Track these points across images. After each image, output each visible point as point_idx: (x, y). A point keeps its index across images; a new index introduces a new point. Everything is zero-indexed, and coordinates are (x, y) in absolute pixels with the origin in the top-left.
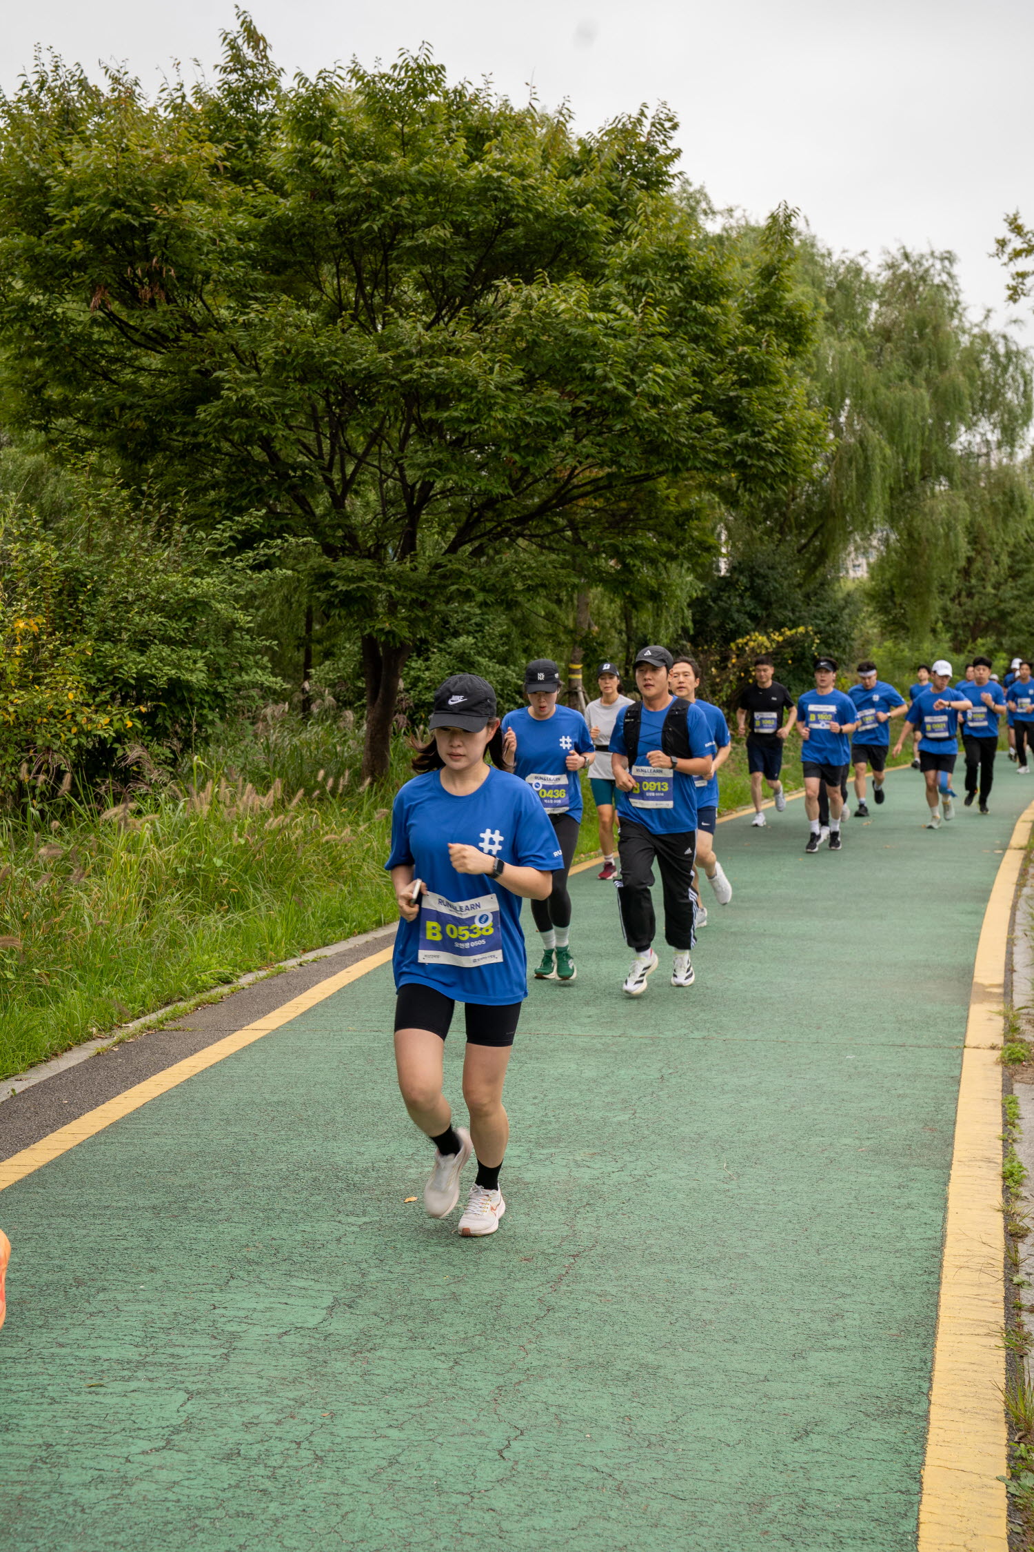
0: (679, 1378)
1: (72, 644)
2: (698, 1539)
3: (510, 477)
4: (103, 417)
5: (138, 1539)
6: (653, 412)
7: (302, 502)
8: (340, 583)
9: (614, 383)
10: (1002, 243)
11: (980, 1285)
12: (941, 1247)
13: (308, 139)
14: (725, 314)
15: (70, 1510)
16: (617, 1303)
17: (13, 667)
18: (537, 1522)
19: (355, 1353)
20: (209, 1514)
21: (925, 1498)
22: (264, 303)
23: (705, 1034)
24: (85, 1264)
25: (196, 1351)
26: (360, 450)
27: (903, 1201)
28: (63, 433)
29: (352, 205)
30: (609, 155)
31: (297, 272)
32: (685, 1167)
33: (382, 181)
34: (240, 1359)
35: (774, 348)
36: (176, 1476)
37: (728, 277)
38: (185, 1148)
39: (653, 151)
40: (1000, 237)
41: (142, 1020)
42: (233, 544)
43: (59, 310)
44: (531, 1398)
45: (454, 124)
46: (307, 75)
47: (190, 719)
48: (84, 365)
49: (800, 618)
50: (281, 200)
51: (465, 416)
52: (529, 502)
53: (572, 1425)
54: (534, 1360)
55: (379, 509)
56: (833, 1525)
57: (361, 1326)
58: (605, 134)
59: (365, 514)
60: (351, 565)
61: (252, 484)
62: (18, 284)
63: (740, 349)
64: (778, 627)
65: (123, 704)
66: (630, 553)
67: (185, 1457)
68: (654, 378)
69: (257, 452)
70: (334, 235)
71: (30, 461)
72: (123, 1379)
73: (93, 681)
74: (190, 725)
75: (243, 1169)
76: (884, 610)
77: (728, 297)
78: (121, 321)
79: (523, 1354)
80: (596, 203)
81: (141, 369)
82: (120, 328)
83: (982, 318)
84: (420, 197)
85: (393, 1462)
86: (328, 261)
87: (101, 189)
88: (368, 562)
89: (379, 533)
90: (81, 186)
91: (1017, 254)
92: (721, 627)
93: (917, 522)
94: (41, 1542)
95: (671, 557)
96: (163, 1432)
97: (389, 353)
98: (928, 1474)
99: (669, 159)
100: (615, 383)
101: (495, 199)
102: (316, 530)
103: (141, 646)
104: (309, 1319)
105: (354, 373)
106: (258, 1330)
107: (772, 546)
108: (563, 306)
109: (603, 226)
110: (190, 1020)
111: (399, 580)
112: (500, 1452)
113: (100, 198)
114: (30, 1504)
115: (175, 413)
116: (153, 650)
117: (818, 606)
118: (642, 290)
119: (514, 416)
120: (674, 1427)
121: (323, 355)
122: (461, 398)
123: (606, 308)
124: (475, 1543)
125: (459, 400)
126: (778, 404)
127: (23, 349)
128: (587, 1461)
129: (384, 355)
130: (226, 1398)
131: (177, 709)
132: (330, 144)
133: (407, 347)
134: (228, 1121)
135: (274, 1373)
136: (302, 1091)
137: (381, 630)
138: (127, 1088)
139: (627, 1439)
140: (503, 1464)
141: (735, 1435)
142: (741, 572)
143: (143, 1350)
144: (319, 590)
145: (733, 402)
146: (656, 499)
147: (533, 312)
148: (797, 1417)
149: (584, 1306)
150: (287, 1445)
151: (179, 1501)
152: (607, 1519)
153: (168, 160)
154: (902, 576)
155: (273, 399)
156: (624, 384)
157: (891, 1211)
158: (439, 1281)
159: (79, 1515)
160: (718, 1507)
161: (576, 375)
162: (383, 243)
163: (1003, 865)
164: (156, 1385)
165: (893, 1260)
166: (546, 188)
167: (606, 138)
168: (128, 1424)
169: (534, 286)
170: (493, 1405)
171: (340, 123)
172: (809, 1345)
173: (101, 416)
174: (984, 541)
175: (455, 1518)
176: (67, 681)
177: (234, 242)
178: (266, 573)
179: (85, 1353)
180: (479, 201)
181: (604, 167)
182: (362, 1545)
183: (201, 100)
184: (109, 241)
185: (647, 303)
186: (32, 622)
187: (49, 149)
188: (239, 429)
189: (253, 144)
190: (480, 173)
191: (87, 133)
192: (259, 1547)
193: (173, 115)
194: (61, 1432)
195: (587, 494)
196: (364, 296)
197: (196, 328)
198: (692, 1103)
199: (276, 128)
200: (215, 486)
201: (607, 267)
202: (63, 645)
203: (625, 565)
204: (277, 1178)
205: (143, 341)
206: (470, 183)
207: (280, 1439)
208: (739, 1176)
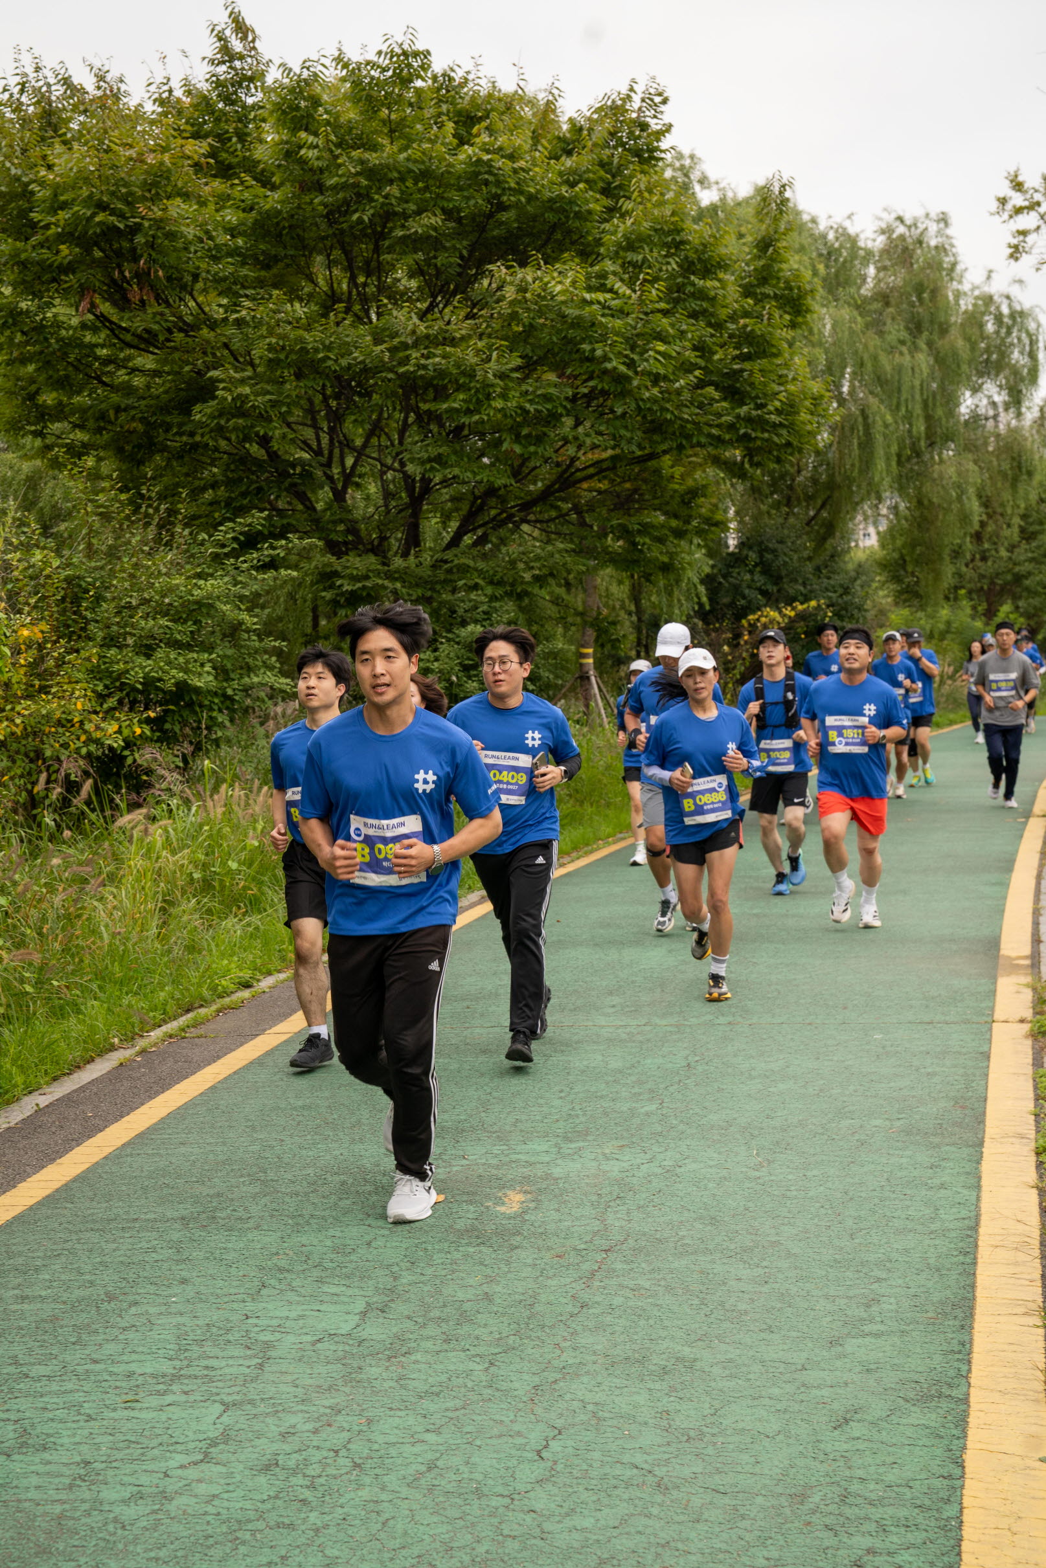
0: (716, 1370)
1: (77, 651)
2: (740, 1532)
3: (512, 466)
4: (100, 420)
5: (179, 1554)
6: (655, 391)
7: (303, 498)
8: (345, 582)
9: (614, 363)
10: (1003, 201)
11: (1016, 1264)
12: (975, 1227)
13: (294, 130)
14: (723, 288)
15: (111, 1528)
16: (651, 1296)
17: (18, 677)
18: (578, 1521)
19: (389, 1358)
20: (250, 1526)
21: (968, 1483)
22: (255, 299)
23: (730, 1019)
24: (116, 1278)
25: (231, 1362)
26: (358, 442)
27: (937, 1181)
28: (59, 437)
29: (341, 196)
30: (600, 132)
31: (288, 266)
32: (715, 1155)
33: (371, 170)
34: (274, 1368)
35: (776, 320)
36: (215, 1489)
37: (723, 251)
38: (211, 1156)
39: (644, 126)
40: (1001, 195)
41: (164, 1028)
42: (236, 546)
43: (49, 315)
44: (568, 1397)
45: (444, 107)
46: (290, 65)
47: (200, 722)
48: (77, 369)
49: (811, 591)
50: (269, 193)
51: (465, 406)
52: (532, 487)
53: (610, 1423)
54: (569, 1358)
55: (381, 502)
56: (876, 1513)
57: (395, 1330)
58: (595, 112)
59: (366, 507)
60: (357, 563)
61: (252, 482)
62: (7, 291)
63: (742, 321)
64: (790, 601)
65: (131, 710)
66: (639, 531)
67: (224, 1470)
68: (654, 358)
69: (255, 449)
70: (323, 226)
71: (27, 467)
72: (158, 1393)
73: (100, 688)
74: (199, 728)
75: (271, 1175)
76: (897, 579)
77: (726, 271)
78: (111, 322)
79: (558, 1352)
80: (587, 181)
81: (134, 370)
82: (112, 330)
83: (984, 278)
84: (409, 183)
85: (431, 1466)
86: (320, 253)
87: (85, 192)
88: (372, 559)
89: (381, 526)
90: (65, 190)
91: (1018, 211)
92: (732, 604)
93: (927, 487)
94: (83, 1560)
95: (679, 534)
96: (200, 1445)
97: (385, 345)
98: (970, 1458)
99: (660, 134)
101: (486, 183)
102: (317, 525)
103: (147, 650)
104: (342, 1325)
105: (349, 366)
106: (291, 1338)
107: (781, 520)
108: (559, 288)
109: (596, 204)
110: (211, 1026)
111: (404, 576)
112: (539, 1453)
113: (84, 201)
114: (71, 1523)
115: (170, 413)
116: (159, 654)
117: (829, 578)
118: (638, 266)
119: (514, 404)
120: (712, 1419)
121: (316, 351)
122: (459, 388)
123: (602, 288)
124: (516, 1545)
125: (457, 390)
126: (780, 376)
127: (15, 354)
128: (626, 1458)
129: (379, 348)
130: (262, 1408)
131: (185, 713)
132: (316, 134)
133: (403, 339)
134: (253, 1128)
135: (310, 1382)
136: (327, 1094)
138: (151, 1098)
139: (665, 1434)
140: (542, 1464)
141: (774, 1426)
142: (750, 548)
143: (177, 1363)
144: (325, 589)
145: (735, 375)
146: (661, 477)
147: (528, 295)
148: (836, 1406)
149: (617, 1301)
150: (325, 1453)
151: (218, 1514)
152: (649, 1516)
153: (151, 159)
154: (913, 545)
155: (268, 397)
156: (624, 363)
157: (924, 1192)
158: (471, 1282)
159: (120, 1532)
160: (759, 1500)
161: (576, 356)
162: (374, 232)
163: (1026, 834)
164: (192, 1398)
165: (927, 1242)
166: (537, 169)
167: (595, 116)
168: (165, 1438)
169: (528, 269)
170: (530, 1406)
171: (327, 112)
172: (846, 1331)
173: (97, 420)
174: (995, 505)
175: (495, 1521)
176: (73, 690)
177: (223, 238)
178: (271, 574)
179: (119, 1369)
180: (470, 186)
181: (595, 145)
182: (404, 1552)
183: (189, 93)
184: (96, 244)
185: (645, 280)
186: (36, 630)
187: (31, 153)
188: (235, 429)
189: (242, 137)
190: (470, 157)
191: (69, 135)
192: (301, 1558)
193: (160, 110)
194: (99, 1449)
195: (590, 477)
196: (356, 285)
197: (187, 329)
198: (720, 1090)
199: (264, 120)
200: (214, 486)
201: (602, 245)
202: (69, 653)
203: (635, 544)
204: (305, 1184)
205: (136, 341)
206: (460, 168)
207: (318, 1448)
208: (769, 1162)
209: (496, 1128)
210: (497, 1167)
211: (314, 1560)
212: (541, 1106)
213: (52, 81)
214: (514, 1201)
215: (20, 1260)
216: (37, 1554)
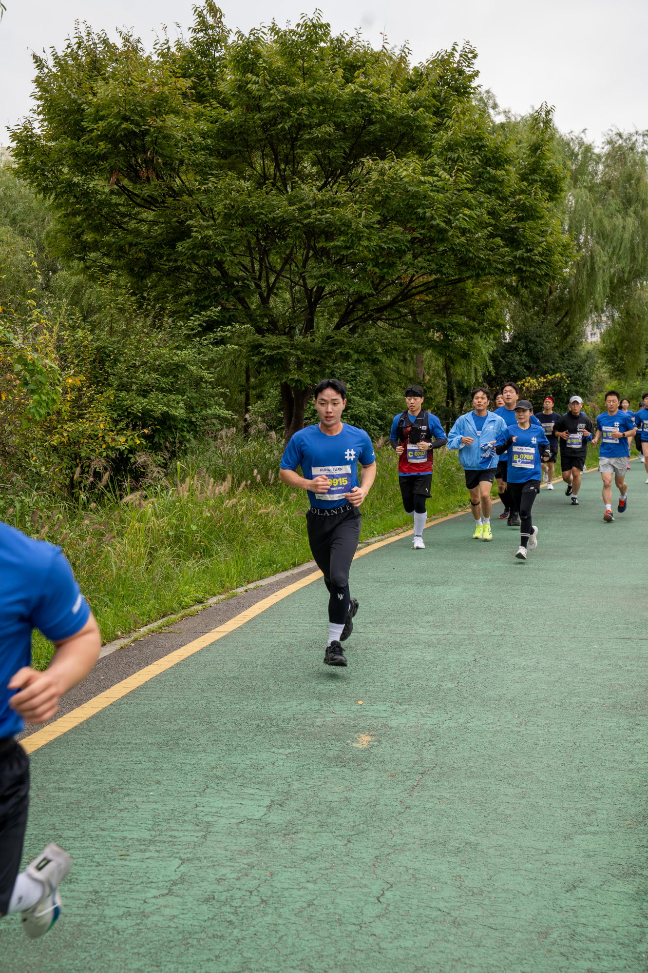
0: (491, 851)
1: (102, 393)
2: (507, 955)
3: (373, 282)
4: (120, 251)
5: (152, 951)
6: (463, 239)
7: (242, 301)
8: (266, 351)
13: (244, 73)
14: (508, 175)
15: (111, 933)
16: (450, 803)
17: (66, 408)
18: (402, 942)
19: (285, 835)
20: (196, 936)
22: (217, 177)
23: (502, 632)
24: (116, 779)
25: (186, 833)
26: (279, 268)
27: (633, 738)
28: (94, 262)
29: (271, 114)
30: (434, 77)
31: (237, 157)
32: (492, 716)
33: (291, 98)
34: (213, 839)
35: (539, 196)
36: (175, 912)
37: (509, 152)
38: (176, 706)
39: (461, 73)
41: (149, 627)
42: (200, 329)
43: (91, 186)
44: (396, 864)
45: (337, 60)
46: (243, 32)
47: (175, 438)
48: (106, 219)
49: (557, 368)
50: (227, 112)
51: (344, 244)
52: (384, 299)
53: (423, 881)
54: (398, 840)
55: (291, 305)
56: (594, 947)
57: (288, 818)
58: (431, 63)
59: (282, 308)
60: (273, 339)
61: (212, 291)
62: (66, 170)
63: (518, 197)
64: (543, 374)
65: (133, 430)
66: (450, 328)
67: (180, 900)
68: (461, 220)
69: (215, 272)
70: (260, 133)
71: (75, 279)
72: (141, 851)
73: (115, 416)
74: (175, 443)
75: (213, 719)
76: (611, 362)
77: (510, 165)
78: (129, 191)
79: (391, 836)
80: (424, 107)
81: (141, 221)
82: (129, 196)
84: (314, 107)
85: (310, 904)
86: (257, 149)
87: (116, 110)
88: (284, 337)
89: (291, 319)
90: (103, 108)
93: (632, 305)
94: (93, 952)
95: (475, 331)
96: (166, 884)
97: (296, 206)
99: (471, 78)
100: (438, 221)
101: (362, 107)
102: (251, 318)
103: (144, 394)
104: (256, 813)
105: (274, 219)
106: (224, 820)
107: (539, 323)
108: (405, 173)
109: (430, 121)
110: (178, 626)
111: (304, 349)
112: (378, 898)
113: (115, 115)
114: (86, 929)
115: (163, 248)
116: (152, 395)
117: (569, 360)
118: (455, 161)
119: (375, 244)
120: (488, 882)
121: (254, 209)
122: (342, 233)
123: (432, 174)
124: (363, 956)
125: (340, 235)
126: (542, 232)
127: (69, 210)
128: (433, 904)
129: (292, 208)
130: (205, 863)
131: (167, 433)
132: (257, 75)
133: (307, 202)
134: (203, 690)
135: (235, 848)
136: (249, 670)
137: (293, 379)
138: (140, 669)
139: (458, 890)
140: (380, 906)
141: (528, 888)
142: (520, 340)
143: (153, 833)
144: (253, 355)
145: (514, 231)
146: (466, 294)
147: (386, 178)
148: (567, 877)
149: (429, 805)
150: (244, 893)
151: (177, 927)
152: (448, 941)
153: (156, 90)
154: (623, 341)
155: (224, 237)
156: (444, 221)
157: (625, 745)
158: (337, 790)
159: (116, 936)
160: (518, 935)
161: (414, 217)
162: (292, 138)
164: (161, 855)
165: (627, 776)
166: (394, 99)
167: (431, 66)
168: (145, 879)
169: (386, 161)
170: (373, 868)
171: (264, 62)
172: (574, 830)
173: (118, 251)
175: (350, 940)
176: (99, 416)
177: (198, 139)
178: (221, 347)
179: (118, 835)
180: (352, 109)
181: (430, 84)
182: (292, 957)
183: (180, 49)
184: (121, 142)
185: (458, 170)
186: (77, 379)
187: (83, 86)
188: (203, 256)
189: (211, 77)
190: (352, 91)
191: (107, 75)
192: (228, 958)
193: (162, 60)
194: (104, 884)
195: (421, 292)
196: (279, 170)
197: (175, 194)
198: (495, 676)
199: (225, 67)
200: (188, 293)
201: (432, 147)
202: (96, 394)
203: (446, 336)
204: (234, 725)
205: (142, 203)
206: (346, 97)
207: (240, 889)
208: (526, 722)
209: (353, 695)
210: (354, 719)
211: (235, 959)
212: (382, 682)
213: (97, 41)
214: (364, 741)
215: (58, 766)
216: (65, 947)
